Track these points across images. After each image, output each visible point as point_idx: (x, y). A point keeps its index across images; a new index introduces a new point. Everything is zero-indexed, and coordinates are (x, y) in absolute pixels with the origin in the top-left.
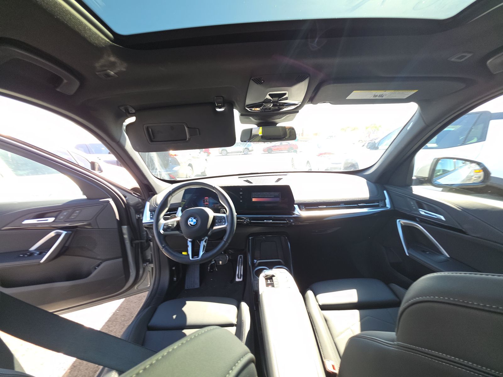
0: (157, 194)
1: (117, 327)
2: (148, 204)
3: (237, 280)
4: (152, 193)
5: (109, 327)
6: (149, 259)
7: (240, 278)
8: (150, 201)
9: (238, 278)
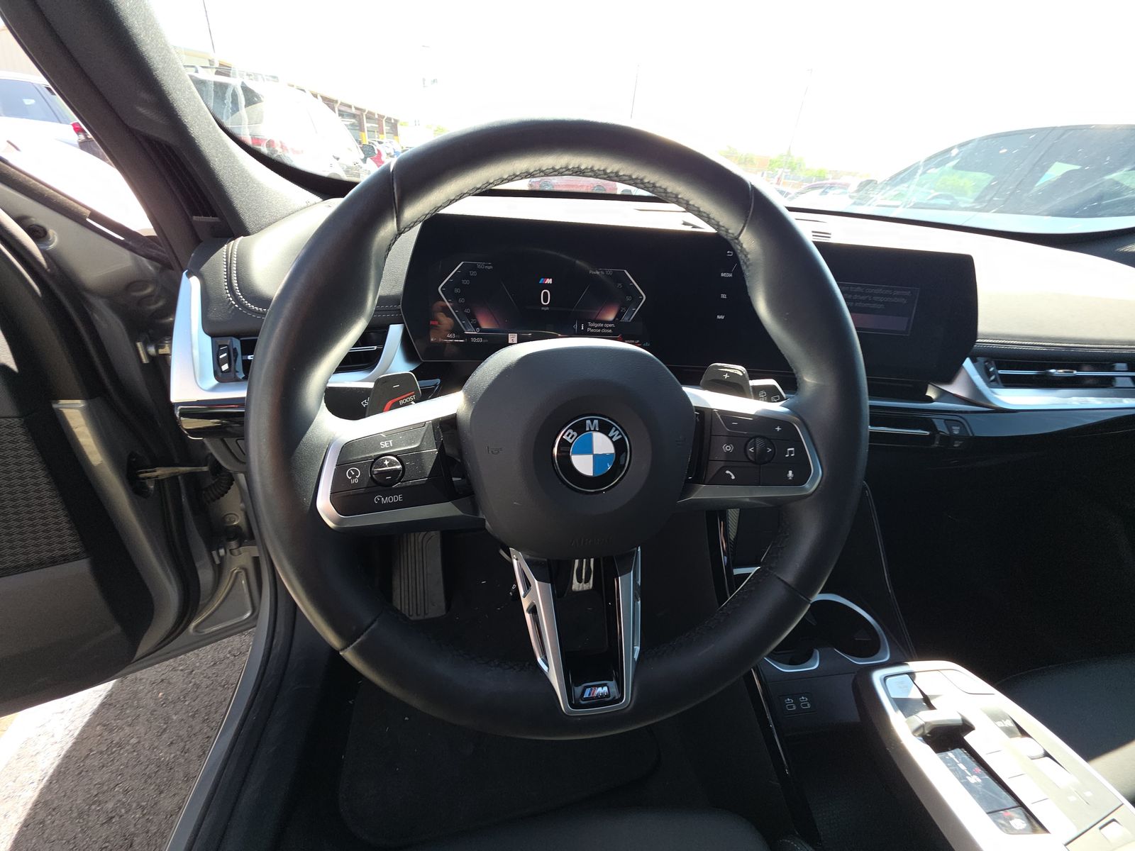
0: (246, 233)
1: (140, 729)
2: (191, 288)
3: (576, 586)
4: (210, 219)
5: (111, 731)
6: (237, 527)
7: (587, 581)
8: (205, 268)
9: (580, 581)
